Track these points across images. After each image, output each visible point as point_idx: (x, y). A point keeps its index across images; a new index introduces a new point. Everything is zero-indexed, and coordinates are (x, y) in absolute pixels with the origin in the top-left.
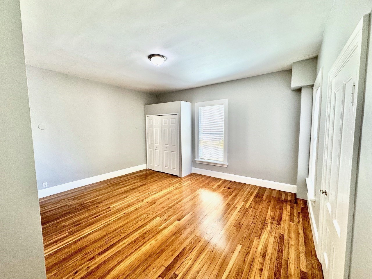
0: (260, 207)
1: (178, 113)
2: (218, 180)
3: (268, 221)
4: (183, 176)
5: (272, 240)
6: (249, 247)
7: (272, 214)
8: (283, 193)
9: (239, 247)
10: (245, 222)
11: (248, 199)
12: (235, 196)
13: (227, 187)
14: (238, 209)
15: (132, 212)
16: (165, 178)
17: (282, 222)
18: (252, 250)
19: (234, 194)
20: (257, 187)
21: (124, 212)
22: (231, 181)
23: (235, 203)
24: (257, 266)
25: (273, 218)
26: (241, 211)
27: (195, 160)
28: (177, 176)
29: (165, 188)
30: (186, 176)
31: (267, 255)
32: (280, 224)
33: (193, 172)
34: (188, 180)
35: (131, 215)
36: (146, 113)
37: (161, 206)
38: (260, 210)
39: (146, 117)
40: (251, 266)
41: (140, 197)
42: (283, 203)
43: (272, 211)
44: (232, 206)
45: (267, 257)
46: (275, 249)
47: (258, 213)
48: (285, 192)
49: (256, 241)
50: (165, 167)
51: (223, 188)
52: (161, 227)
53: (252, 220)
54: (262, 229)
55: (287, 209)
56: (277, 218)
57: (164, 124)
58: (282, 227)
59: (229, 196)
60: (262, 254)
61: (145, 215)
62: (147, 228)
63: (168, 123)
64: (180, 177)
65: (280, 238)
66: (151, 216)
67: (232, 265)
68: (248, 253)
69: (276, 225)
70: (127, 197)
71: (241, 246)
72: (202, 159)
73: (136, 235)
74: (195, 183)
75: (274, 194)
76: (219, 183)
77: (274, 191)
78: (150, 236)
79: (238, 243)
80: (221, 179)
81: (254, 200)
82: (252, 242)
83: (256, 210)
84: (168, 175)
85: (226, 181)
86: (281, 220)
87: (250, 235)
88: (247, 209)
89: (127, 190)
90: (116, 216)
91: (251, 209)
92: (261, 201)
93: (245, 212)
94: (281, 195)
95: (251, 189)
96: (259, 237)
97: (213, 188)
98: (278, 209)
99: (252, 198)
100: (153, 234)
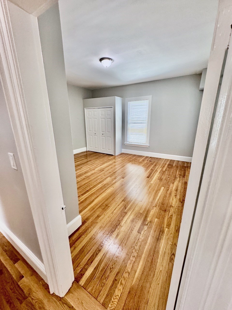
0: (172, 170)
1: (113, 107)
2: (142, 157)
3: (178, 176)
4: (116, 155)
5: (180, 184)
6: (168, 188)
7: (180, 173)
8: (185, 162)
9: (163, 188)
10: (164, 177)
11: (164, 167)
12: (155, 165)
13: (149, 160)
14: (159, 171)
15: (90, 175)
16: (104, 156)
17: (185, 177)
18: (170, 188)
19: (154, 164)
20: (168, 160)
21: (85, 176)
22: (151, 157)
23: (156, 169)
24: (173, 194)
25: (180, 175)
26: (161, 172)
27: (124, 143)
28: (112, 155)
29: (106, 162)
30: (119, 155)
31: (178, 190)
32: (184, 177)
33: (123, 152)
34: (120, 157)
35: (90, 177)
36: (85, 106)
37: (108, 172)
38: (172, 172)
39: (85, 110)
40: (170, 194)
41: (91, 167)
42: (185, 168)
43: (179, 172)
44: (155, 170)
45: (179, 191)
46: (182, 188)
47: (171, 173)
48: (187, 162)
49: (171, 185)
50: (102, 149)
51: (146, 161)
52: (114, 182)
53: (168, 177)
54: (174, 180)
55: (188, 170)
56: (182, 175)
57: (101, 116)
58: (185, 179)
59: (151, 165)
60: (175, 190)
61: (100, 177)
62: (105, 182)
63: (104, 115)
64: (114, 156)
65: (185, 183)
66: (105, 177)
67: (160, 195)
68: (168, 190)
69: (182, 178)
70: (81, 168)
71: (164, 187)
72: (129, 142)
73: (100, 186)
74: (127, 159)
75: (180, 163)
76: (143, 159)
77: (179, 162)
78: (108, 186)
79: (162, 186)
80: (144, 156)
81: (168, 167)
82: (169, 186)
83: (170, 172)
84: (105, 154)
85: (147, 157)
86: (185, 176)
87: (168, 183)
88: (164, 171)
89: (79, 164)
90: (81, 178)
91: (167, 171)
92: (172, 167)
93: (163, 173)
94: (184, 164)
95: (165, 161)
96: (173, 183)
97: (140, 161)
98: (183, 170)
99: (166, 166)
100: (110, 185)
